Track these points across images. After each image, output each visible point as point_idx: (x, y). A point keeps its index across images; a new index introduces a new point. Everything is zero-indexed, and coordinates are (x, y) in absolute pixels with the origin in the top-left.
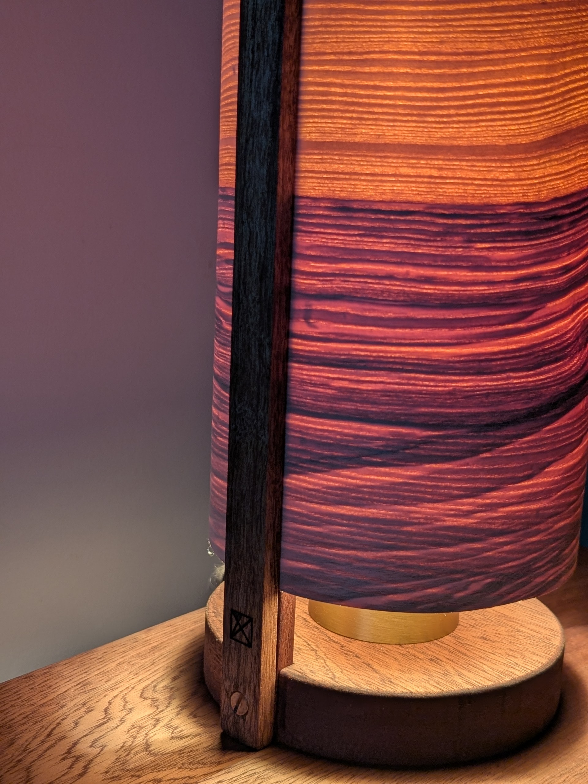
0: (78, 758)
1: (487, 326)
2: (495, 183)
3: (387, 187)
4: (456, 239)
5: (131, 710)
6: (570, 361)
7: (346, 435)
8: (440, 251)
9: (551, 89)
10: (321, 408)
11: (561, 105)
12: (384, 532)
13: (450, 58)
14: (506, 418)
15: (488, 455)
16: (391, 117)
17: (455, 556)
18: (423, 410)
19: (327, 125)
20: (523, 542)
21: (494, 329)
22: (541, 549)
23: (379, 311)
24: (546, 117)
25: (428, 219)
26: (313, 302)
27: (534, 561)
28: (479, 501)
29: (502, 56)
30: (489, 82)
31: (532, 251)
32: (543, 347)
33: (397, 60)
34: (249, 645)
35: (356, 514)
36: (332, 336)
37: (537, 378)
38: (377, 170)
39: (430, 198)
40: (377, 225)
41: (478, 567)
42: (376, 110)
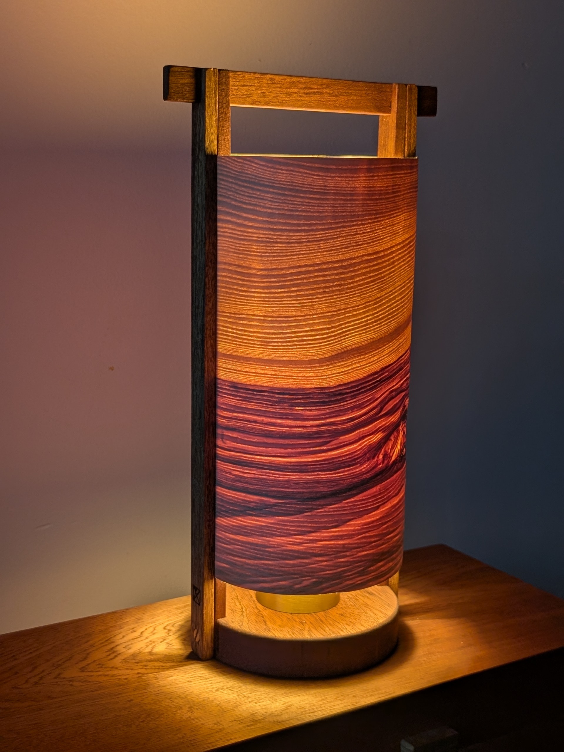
0: (114, 652)
1: (304, 448)
2: (303, 378)
3: (252, 378)
4: (285, 405)
5: (154, 634)
6: (360, 466)
7: (240, 499)
8: (277, 411)
9: (332, 332)
10: (229, 484)
11: (340, 339)
12: (258, 550)
13: (277, 319)
14: (318, 495)
15: (309, 514)
16: (252, 345)
17: (294, 565)
18: (273, 489)
19: (227, 346)
20: (335, 561)
21: (308, 450)
22: (350, 566)
23: (251, 438)
24: (330, 346)
25: (271, 395)
26: (224, 431)
27: (344, 571)
28: (306, 538)
29: (303, 318)
30: (296, 330)
31: (328, 411)
32: (339, 459)
33: (253, 319)
34: (199, 604)
35: (244, 540)
36: (232, 449)
37: (337, 475)
38: (248, 370)
39: (271, 385)
40: (248, 396)
41: (307, 572)
42: (246, 341)
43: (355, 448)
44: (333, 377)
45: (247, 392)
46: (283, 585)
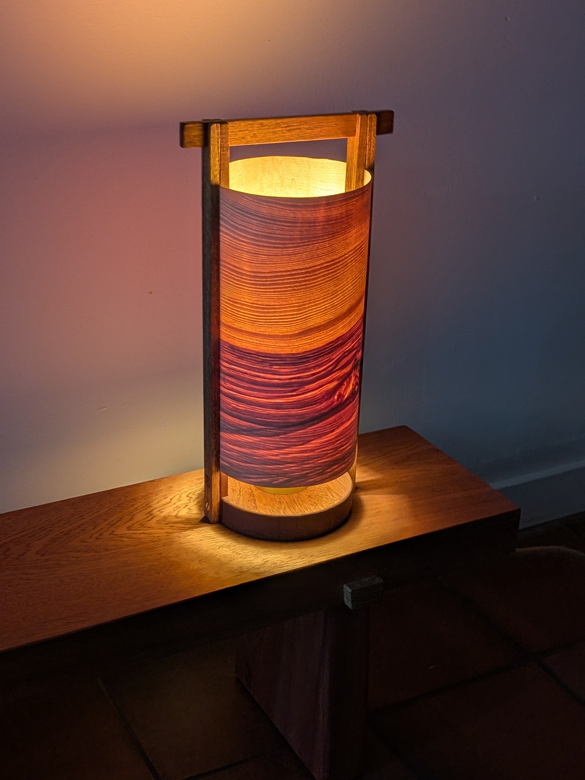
0: (151, 515)
1: (280, 393)
2: (279, 347)
3: (244, 344)
4: (267, 364)
6: (320, 405)
7: (236, 423)
8: (261, 368)
9: (300, 317)
10: (229, 412)
11: (305, 321)
12: (248, 457)
13: (261, 306)
14: (289, 424)
15: (283, 436)
16: (244, 322)
17: (272, 469)
18: (259, 419)
19: (227, 319)
20: (301, 467)
21: (282, 394)
22: (312, 469)
23: (243, 384)
24: (298, 326)
25: (257, 357)
26: (225, 376)
27: (308, 473)
28: (281, 451)
29: (279, 307)
30: (274, 315)
31: (297, 369)
32: (304, 401)
33: (245, 304)
34: (209, 488)
35: (239, 450)
36: (230, 389)
37: (303, 411)
38: (241, 338)
39: (257, 350)
40: (241, 355)
41: (282, 474)
42: (240, 319)
43: (316, 393)
44: (300, 347)
45: (240, 353)
46: (265, 481)
